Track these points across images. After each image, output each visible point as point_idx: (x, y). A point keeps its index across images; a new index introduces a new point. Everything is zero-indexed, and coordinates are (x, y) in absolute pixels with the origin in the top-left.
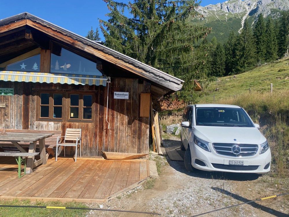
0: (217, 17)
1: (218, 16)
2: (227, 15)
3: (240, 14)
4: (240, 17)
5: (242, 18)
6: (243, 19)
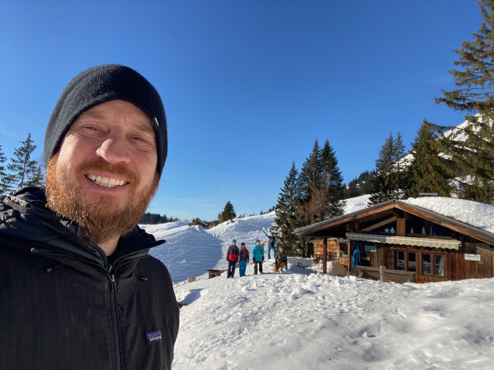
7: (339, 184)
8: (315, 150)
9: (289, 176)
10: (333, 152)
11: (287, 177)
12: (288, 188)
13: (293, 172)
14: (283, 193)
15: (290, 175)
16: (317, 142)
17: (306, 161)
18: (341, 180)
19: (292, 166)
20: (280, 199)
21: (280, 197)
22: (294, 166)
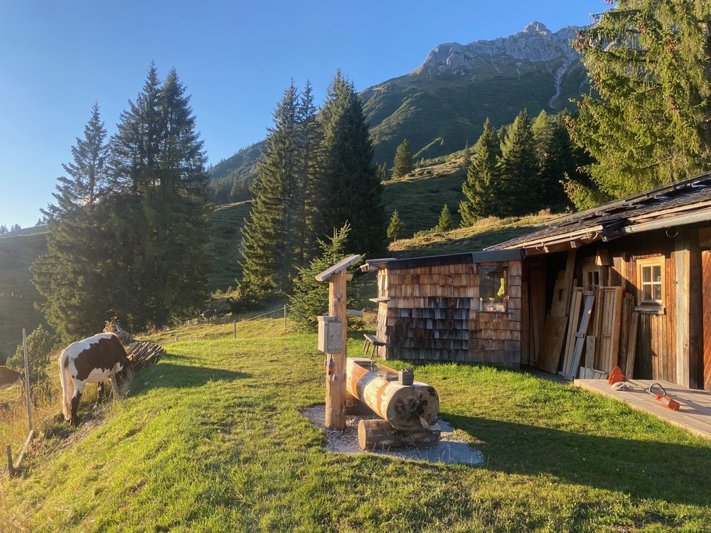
0: (498, 70)
1: (498, 67)
2: (519, 64)
3: (549, 64)
4: (550, 70)
5: (554, 71)
6: (556, 75)
7: (200, 168)
8: (150, 87)
9: (84, 139)
10: (184, 96)
11: (79, 141)
12: (83, 166)
13: (96, 130)
14: (69, 177)
15: (88, 136)
16: (153, 71)
17: (129, 110)
18: (205, 160)
19: (91, 116)
20: (61, 190)
21: (61, 184)
22: (96, 117)
